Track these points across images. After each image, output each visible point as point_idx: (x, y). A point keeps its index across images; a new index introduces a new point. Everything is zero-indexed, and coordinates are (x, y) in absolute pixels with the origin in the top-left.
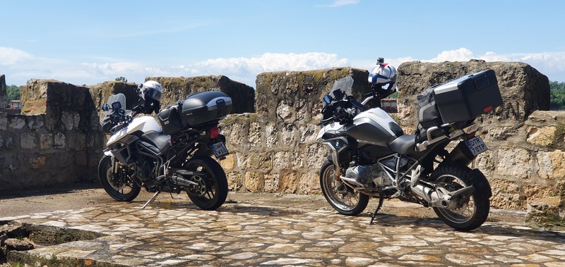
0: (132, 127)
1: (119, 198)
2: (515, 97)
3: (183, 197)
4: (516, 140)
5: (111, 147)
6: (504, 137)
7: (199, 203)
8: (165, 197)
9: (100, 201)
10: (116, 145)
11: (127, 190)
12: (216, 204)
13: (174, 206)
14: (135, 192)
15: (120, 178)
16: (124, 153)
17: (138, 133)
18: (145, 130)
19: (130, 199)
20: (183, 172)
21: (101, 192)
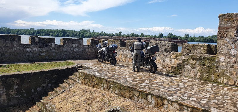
0: (101, 50)
1: (100, 61)
2: (169, 49)
3: (109, 62)
4: (169, 57)
5: (98, 53)
6: (167, 56)
7: (112, 64)
8: (107, 62)
9: (97, 62)
10: (99, 52)
11: (101, 60)
12: (114, 64)
13: (108, 64)
14: (103, 61)
15: (100, 58)
16: (100, 54)
17: (102, 51)
18: (103, 50)
19: (102, 62)
20: (109, 58)
21: (97, 60)
